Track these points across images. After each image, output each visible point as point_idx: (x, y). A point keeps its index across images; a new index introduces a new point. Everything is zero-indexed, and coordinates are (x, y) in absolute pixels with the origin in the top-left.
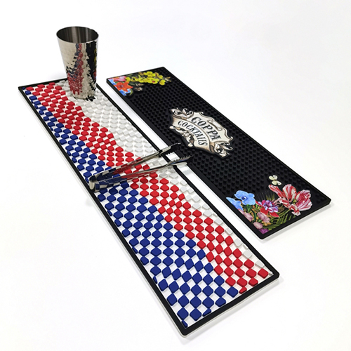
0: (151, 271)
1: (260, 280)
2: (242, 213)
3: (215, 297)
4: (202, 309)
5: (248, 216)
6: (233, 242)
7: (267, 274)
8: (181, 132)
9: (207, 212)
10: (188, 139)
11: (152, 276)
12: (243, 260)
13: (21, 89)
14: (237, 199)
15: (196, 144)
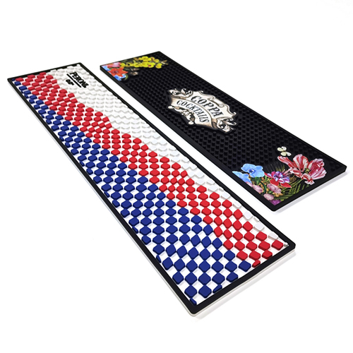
0: (154, 250)
1: (274, 252)
2: (250, 185)
3: (225, 273)
4: (212, 286)
5: (257, 188)
6: (242, 216)
7: (282, 245)
8: (180, 111)
9: (212, 187)
10: (188, 117)
11: (155, 255)
12: (254, 232)
13: (10, 80)
14: (244, 173)
15: (197, 122)
